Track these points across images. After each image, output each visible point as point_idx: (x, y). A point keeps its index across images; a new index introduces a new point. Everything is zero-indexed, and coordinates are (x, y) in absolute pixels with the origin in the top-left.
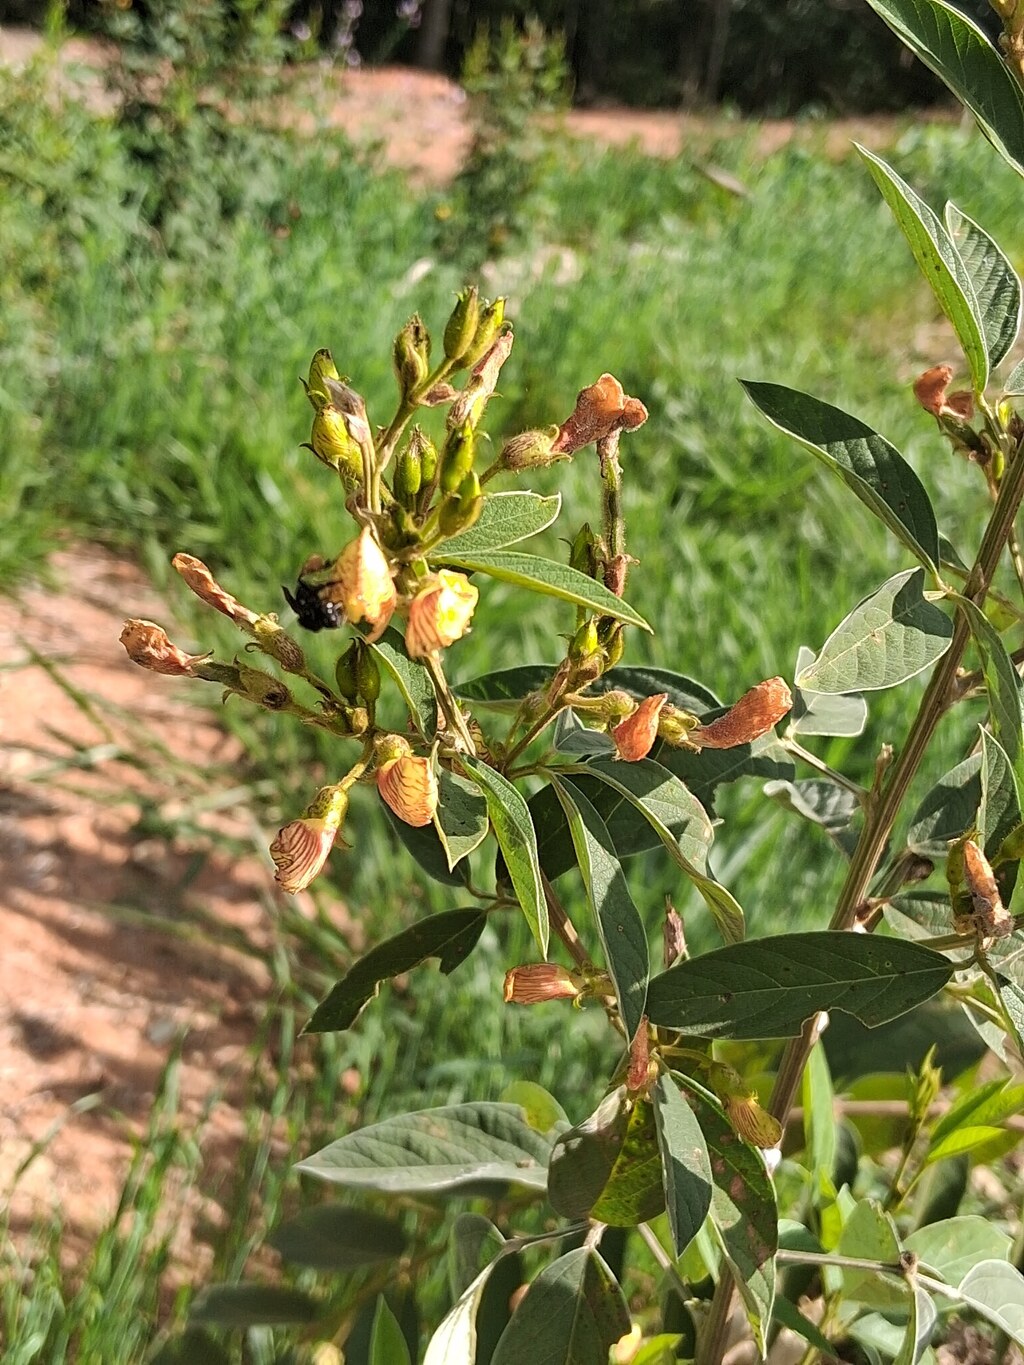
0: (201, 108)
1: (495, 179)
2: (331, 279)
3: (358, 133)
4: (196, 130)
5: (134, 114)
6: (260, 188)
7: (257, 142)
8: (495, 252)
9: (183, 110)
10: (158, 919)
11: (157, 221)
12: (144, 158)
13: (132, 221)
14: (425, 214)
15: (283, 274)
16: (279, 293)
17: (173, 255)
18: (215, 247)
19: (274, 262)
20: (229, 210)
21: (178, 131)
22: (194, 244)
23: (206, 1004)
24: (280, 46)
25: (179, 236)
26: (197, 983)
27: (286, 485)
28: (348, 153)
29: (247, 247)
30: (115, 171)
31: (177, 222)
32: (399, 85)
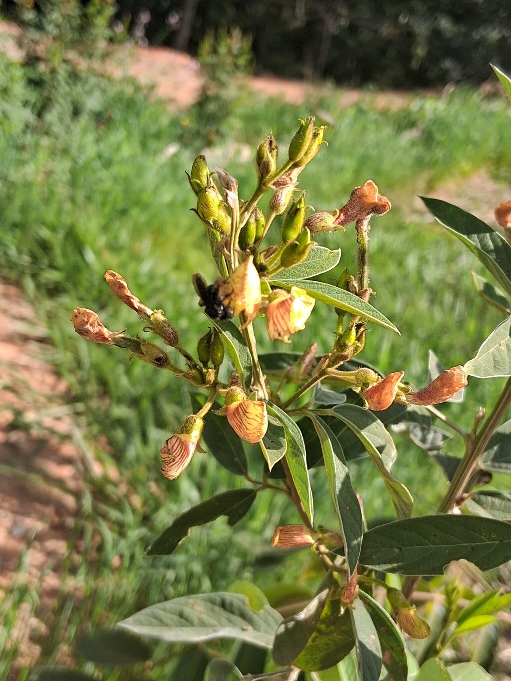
0: (66, 61)
1: (211, 107)
2: (126, 151)
3: (144, 79)
4: (62, 72)
5: (31, 61)
6: (93, 103)
7: (93, 80)
8: (209, 144)
9: (56, 62)
10: (20, 472)
11: (40, 115)
12: (36, 83)
13: (28, 115)
14: (175, 122)
15: (102, 146)
16: (100, 156)
17: (47, 133)
18: (68, 130)
19: (98, 141)
20: (76, 112)
21: (53, 71)
22: (57, 129)
23: (41, 517)
24: (108, 33)
25: (50, 124)
26: (38, 506)
27: (98, 254)
28: (138, 89)
29: (85, 131)
30: (19, 90)
31: (51, 117)
32: (165, 58)
